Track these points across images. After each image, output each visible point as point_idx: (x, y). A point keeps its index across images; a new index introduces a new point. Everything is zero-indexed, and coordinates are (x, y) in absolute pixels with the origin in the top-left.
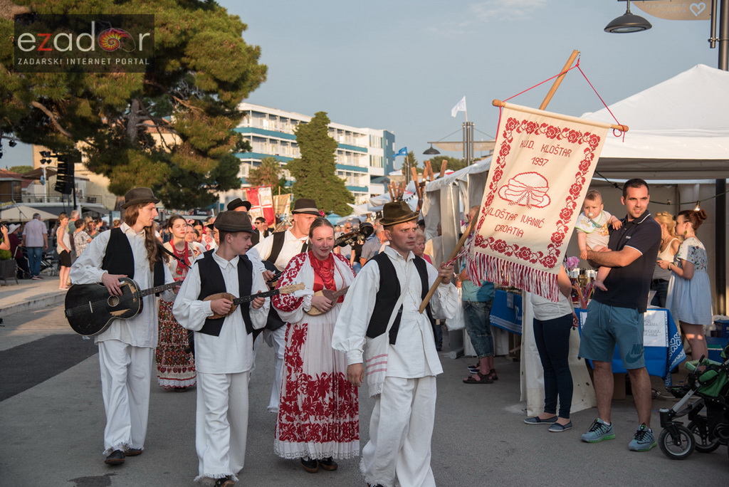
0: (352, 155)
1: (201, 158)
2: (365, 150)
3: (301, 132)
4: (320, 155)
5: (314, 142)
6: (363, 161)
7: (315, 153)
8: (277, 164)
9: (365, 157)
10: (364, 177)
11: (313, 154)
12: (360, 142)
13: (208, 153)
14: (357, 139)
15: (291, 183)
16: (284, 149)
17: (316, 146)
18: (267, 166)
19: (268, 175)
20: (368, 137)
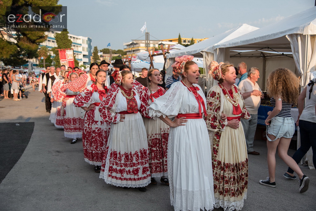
0: (76, 46)
1: (32, 44)
2: (81, 45)
3: (58, 37)
4: (65, 46)
5: (63, 41)
6: (80, 49)
7: (63, 45)
8: (47, 49)
9: (81, 47)
10: (80, 55)
11: (62, 45)
12: (79, 42)
13: (35, 42)
14: (77, 40)
15: (53, 57)
16: (49, 43)
17: (64, 42)
18: (43, 49)
19: (44, 53)
20: (82, 40)
